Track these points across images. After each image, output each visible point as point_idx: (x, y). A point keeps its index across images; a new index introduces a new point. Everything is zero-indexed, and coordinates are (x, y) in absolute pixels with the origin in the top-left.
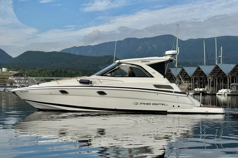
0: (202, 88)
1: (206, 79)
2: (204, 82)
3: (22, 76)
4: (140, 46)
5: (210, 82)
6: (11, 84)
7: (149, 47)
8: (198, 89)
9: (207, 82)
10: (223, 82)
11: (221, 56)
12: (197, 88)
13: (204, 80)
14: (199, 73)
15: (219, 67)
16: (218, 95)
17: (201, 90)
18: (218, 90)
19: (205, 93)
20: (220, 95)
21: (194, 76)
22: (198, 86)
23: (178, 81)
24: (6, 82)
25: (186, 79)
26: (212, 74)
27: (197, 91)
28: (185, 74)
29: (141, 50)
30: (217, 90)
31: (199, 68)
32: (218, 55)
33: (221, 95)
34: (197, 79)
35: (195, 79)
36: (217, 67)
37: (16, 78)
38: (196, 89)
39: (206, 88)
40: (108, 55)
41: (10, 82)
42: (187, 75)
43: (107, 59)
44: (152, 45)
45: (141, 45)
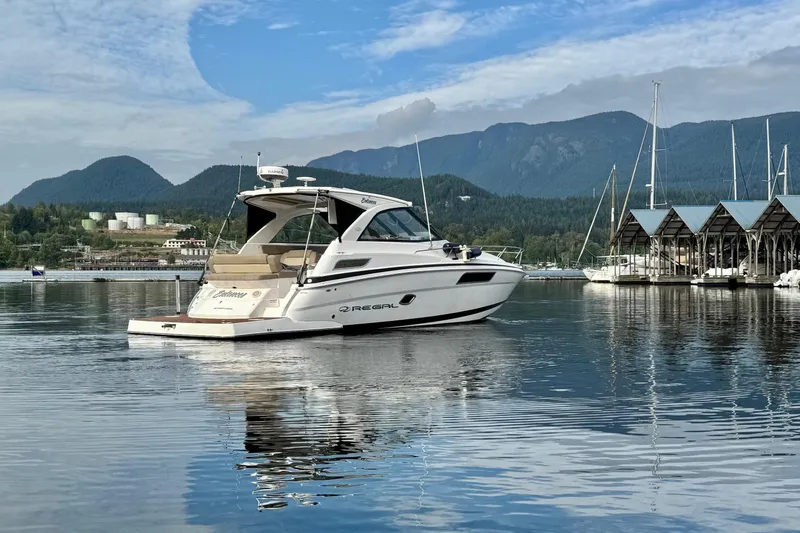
0: (729, 266)
1: (744, 241)
2: (735, 250)
3: (199, 236)
4: (534, 149)
5: (753, 250)
6: (172, 260)
7: (560, 148)
8: (719, 270)
9: (744, 250)
10: (792, 248)
11: (785, 173)
12: (713, 267)
13: (735, 242)
14: (722, 223)
15: (782, 206)
16: (780, 286)
17: (728, 272)
18: (778, 274)
19: (739, 281)
20: (784, 287)
21: (705, 232)
22: (718, 261)
23: (657, 247)
24: (157, 255)
25: (681, 243)
26: (760, 227)
27: (715, 277)
28: (679, 225)
29: (538, 158)
30: (774, 272)
31: (721, 210)
32: (774, 171)
33: (788, 287)
34: (716, 240)
35: (710, 241)
36: (776, 206)
37: (184, 242)
38: (711, 272)
39: (742, 268)
40: (443, 173)
41: (168, 253)
42: (684, 231)
43: (438, 186)
44: (571, 144)
45: (538, 144)
